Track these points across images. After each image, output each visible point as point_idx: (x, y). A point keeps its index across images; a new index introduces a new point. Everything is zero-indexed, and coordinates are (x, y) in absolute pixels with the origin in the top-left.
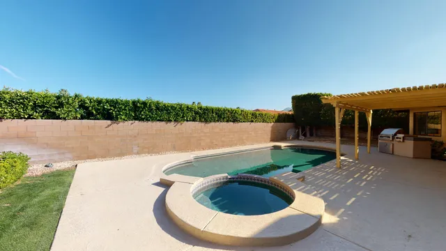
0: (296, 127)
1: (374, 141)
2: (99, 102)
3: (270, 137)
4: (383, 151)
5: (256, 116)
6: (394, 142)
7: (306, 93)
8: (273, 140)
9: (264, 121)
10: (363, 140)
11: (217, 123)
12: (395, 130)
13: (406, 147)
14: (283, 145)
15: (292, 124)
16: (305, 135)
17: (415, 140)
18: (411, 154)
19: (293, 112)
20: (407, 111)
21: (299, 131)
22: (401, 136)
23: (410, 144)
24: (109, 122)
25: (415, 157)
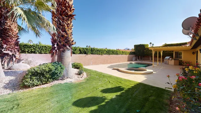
0: (136, 56)
1: (163, 61)
2: (83, 49)
3: (127, 60)
4: (166, 64)
5: (123, 53)
6: (169, 61)
7: (139, 44)
8: (128, 61)
9: (125, 54)
10: (159, 61)
11: (112, 55)
12: (169, 57)
13: (172, 62)
14: (133, 62)
15: (134, 55)
16: (139, 59)
17: (175, 60)
18: (173, 64)
19: (134, 51)
20: (173, 51)
21: (136, 58)
22: (171, 59)
23: (173, 61)
24: (85, 55)
25: (174, 65)
